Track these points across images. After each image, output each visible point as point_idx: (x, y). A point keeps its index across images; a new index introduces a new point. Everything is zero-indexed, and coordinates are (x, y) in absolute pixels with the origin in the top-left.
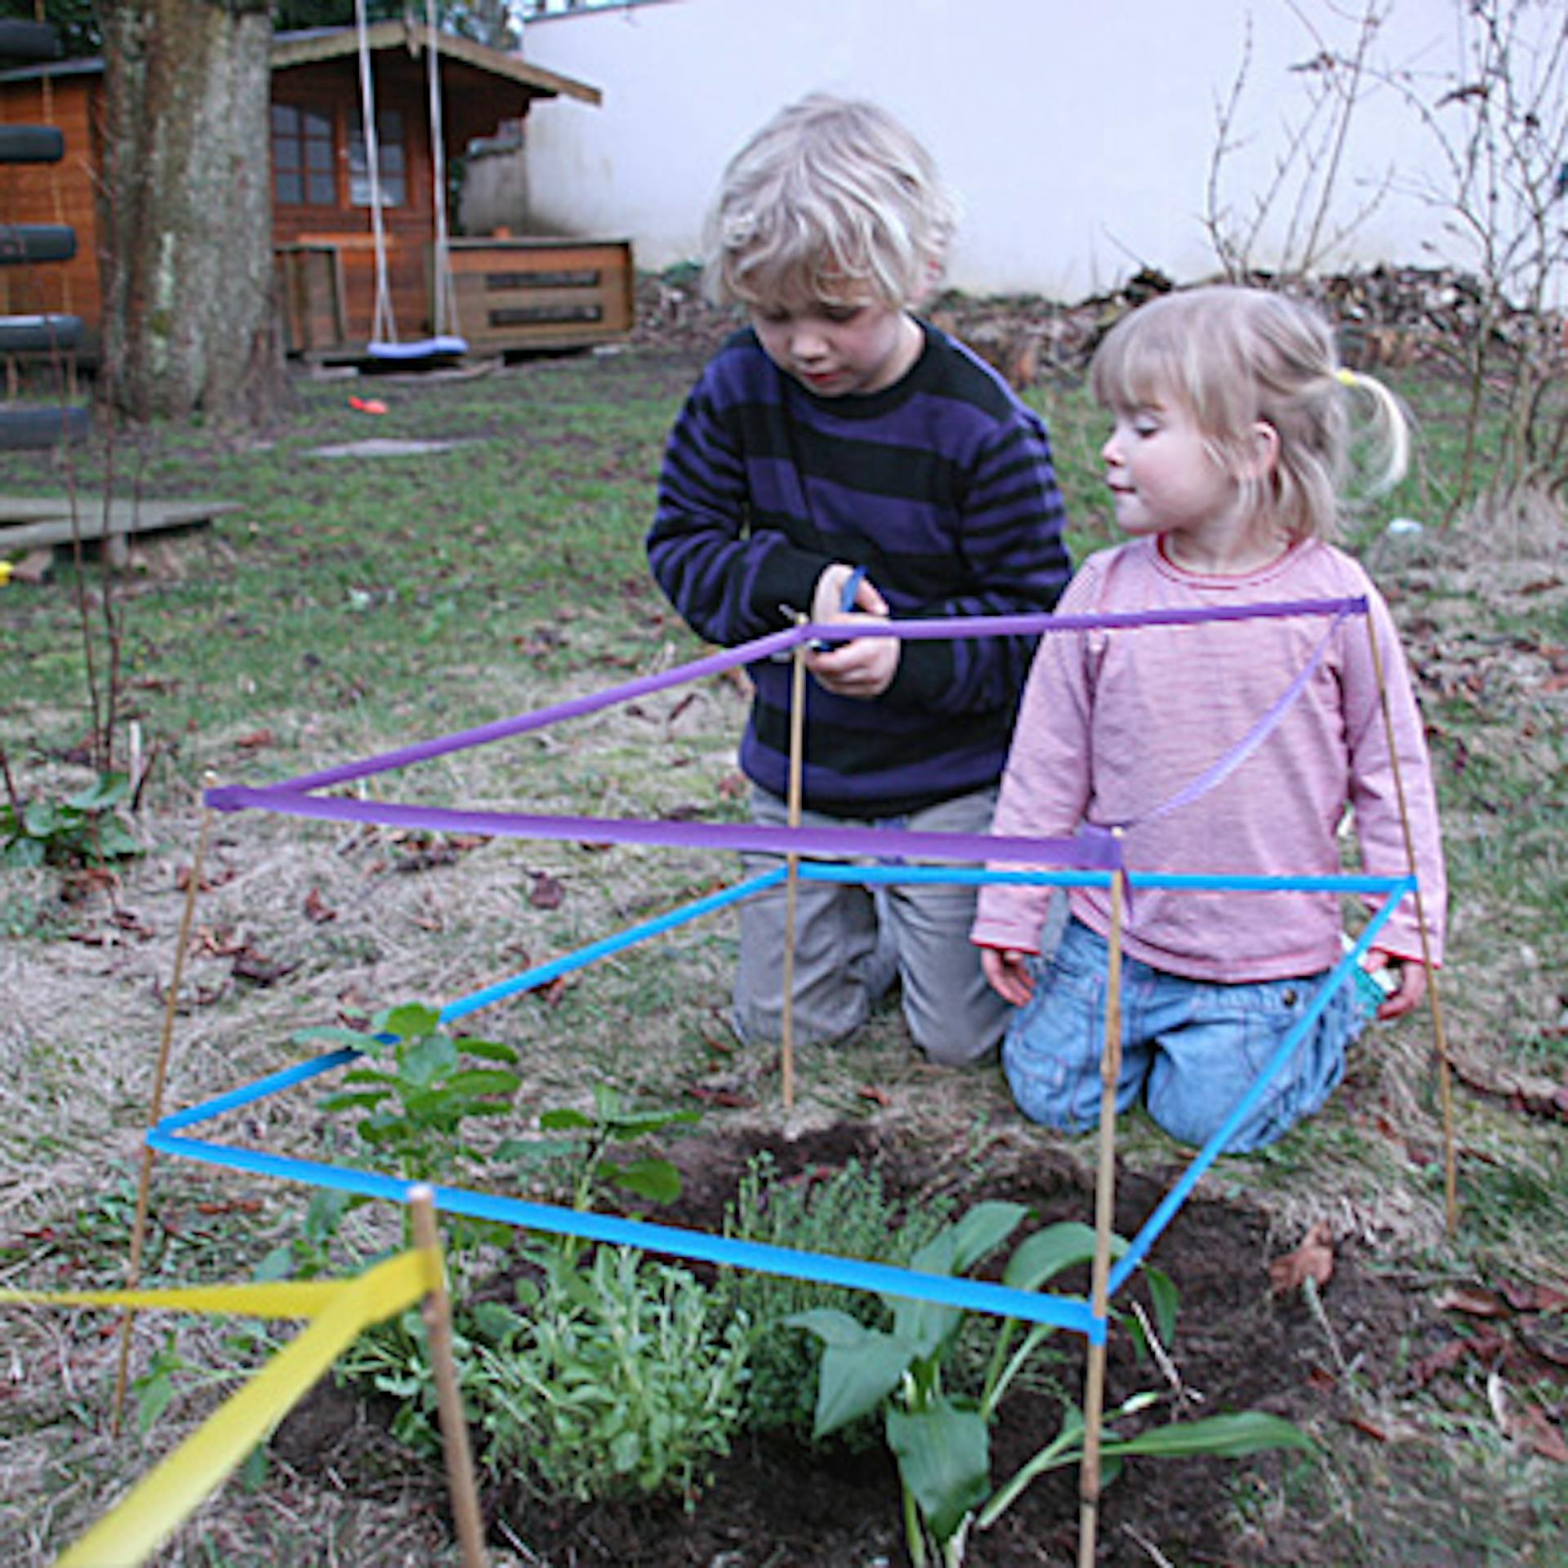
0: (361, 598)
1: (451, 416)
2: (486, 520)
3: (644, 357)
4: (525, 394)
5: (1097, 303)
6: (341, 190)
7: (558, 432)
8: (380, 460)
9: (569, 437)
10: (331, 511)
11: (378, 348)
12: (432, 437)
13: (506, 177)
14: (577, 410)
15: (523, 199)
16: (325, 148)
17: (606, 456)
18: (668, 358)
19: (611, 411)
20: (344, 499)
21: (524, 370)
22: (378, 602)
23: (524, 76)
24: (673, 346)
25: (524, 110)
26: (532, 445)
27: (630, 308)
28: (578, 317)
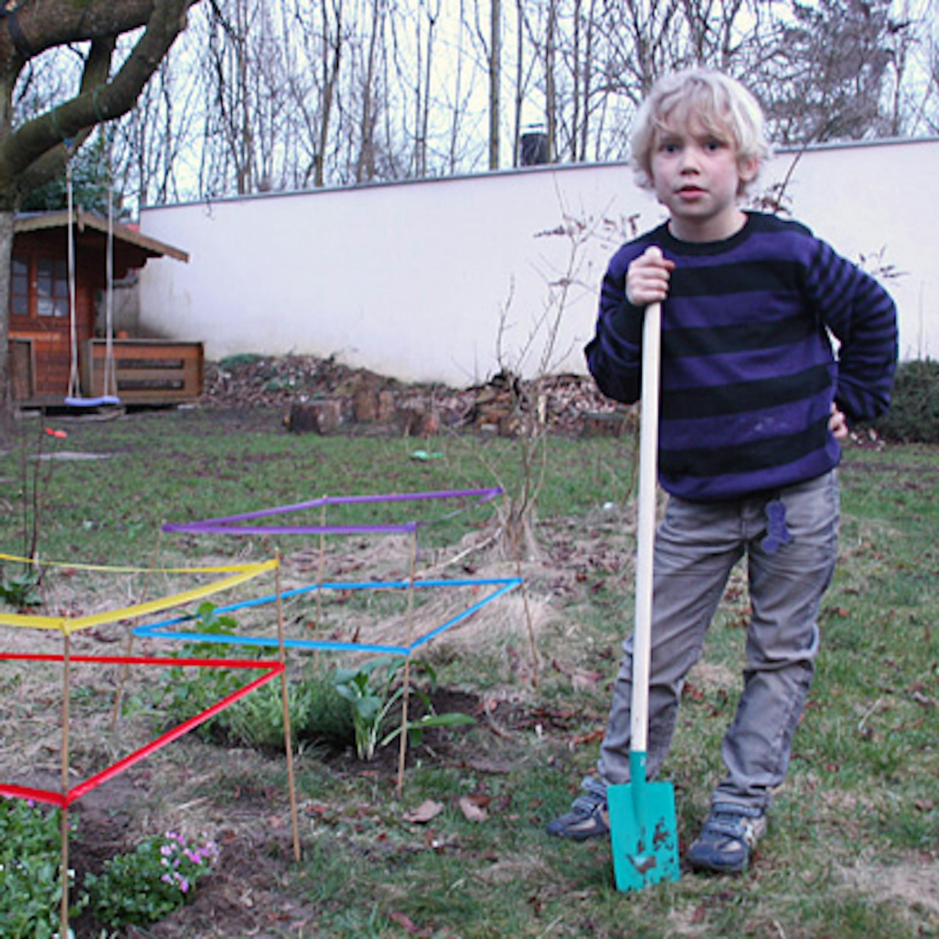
0: (88, 525)
1: (104, 441)
2: (139, 494)
3: (209, 411)
4: (141, 430)
5: (477, 389)
6: (31, 306)
7: (169, 451)
8: (72, 462)
9: (175, 453)
10: (53, 486)
11: (70, 400)
12: (96, 452)
13: (126, 301)
14: (177, 440)
15: (137, 314)
16: (23, 281)
17: (197, 465)
18: (223, 413)
19: (197, 441)
20: (60, 480)
21: (139, 416)
22: (95, 528)
23: (143, 244)
24: (226, 406)
25: (142, 264)
26: (156, 458)
27: (200, 382)
28: (168, 386)
